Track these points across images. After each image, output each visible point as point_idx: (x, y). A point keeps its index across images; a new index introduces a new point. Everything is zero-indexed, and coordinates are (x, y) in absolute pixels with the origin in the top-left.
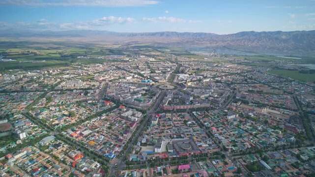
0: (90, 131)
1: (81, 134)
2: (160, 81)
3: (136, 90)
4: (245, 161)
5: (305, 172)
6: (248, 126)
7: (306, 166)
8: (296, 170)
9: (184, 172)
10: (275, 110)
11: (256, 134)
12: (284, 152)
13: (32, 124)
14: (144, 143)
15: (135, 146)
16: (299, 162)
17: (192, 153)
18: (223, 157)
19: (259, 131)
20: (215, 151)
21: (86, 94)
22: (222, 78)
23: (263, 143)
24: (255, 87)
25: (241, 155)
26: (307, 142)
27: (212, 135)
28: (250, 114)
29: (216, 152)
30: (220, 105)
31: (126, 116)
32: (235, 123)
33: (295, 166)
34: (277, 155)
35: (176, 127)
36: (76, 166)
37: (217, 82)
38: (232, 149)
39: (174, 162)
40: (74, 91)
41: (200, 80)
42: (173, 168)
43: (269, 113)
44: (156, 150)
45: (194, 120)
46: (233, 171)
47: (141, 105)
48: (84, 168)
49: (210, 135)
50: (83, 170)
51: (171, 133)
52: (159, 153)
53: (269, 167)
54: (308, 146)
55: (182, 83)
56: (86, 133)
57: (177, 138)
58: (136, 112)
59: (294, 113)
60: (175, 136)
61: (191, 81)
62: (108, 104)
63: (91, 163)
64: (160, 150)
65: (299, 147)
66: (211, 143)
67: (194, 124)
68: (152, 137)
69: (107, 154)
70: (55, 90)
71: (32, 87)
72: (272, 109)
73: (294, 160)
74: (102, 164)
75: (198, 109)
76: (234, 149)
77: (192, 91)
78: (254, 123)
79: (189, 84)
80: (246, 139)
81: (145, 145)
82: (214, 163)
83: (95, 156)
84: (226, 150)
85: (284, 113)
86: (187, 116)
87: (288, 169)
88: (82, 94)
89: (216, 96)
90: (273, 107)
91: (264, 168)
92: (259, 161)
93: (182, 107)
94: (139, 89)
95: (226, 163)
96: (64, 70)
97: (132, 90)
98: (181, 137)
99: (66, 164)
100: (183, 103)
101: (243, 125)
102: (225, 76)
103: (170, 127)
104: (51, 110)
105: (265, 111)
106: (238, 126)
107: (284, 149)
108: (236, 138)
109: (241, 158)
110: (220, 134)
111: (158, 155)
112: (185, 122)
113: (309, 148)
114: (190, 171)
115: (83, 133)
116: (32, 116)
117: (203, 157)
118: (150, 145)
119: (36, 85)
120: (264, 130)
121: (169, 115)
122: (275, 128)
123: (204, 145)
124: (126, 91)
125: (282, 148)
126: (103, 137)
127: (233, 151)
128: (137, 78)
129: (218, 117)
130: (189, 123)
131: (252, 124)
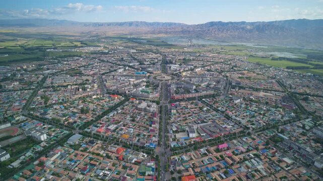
0: (115, 126)
1: (108, 130)
2: (155, 72)
3: (136, 82)
4: (267, 136)
5: (312, 138)
6: (254, 108)
7: (310, 134)
8: (305, 138)
9: (225, 150)
10: (268, 92)
11: (264, 113)
12: (292, 125)
13: (44, 125)
15: (169, 135)
16: (305, 131)
17: (223, 134)
18: (249, 134)
19: (265, 110)
20: (239, 130)
21: (84, 89)
22: (211, 67)
23: (273, 120)
24: (243, 74)
25: (261, 131)
26: (303, 116)
27: (230, 117)
28: (251, 97)
29: (241, 131)
30: (222, 91)
31: (143, 107)
32: (243, 106)
33: (303, 134)
34: (288, 127)
35: (195, 113)
36: (123, 159)
37: (208, 71)
38: (252, 127)
39: (212, 143)
40: (69, 87)
41: (192, 70)
42: (215, 147)
43: (265, 95)
44: (191, 135)
45: (207, 106)
46: (262, 144)
47: (150, 96)
48: (134, 160)
49: (228, 118)
50: (133, 161)
51: (193, 120)
52: (195, 138)
53: (287, 138)
54: (305, 119)
55: (177, 73)
56: (112, 127)
57: (202, 123)
58: (151, 103)
59: (284, 94)
60: (200, 122)
61: (184, 71)
62: (116, 98)
63: (137, 155)
64: (194, 135)
65: (300, 120)
66: (233, 124)
67: (209, 110)
68: (180, 125)
69: (147, 144)
70: (45, 88)
71: (13, 86)
72: (266, 92)
73: (301, 131)
74: (148, 153)
75: (206, 97)
76: (253, 127)
77: (191, 80)
78: (257, 104)
79: (184, 74)
80: (258, 118)
81: (177, 132)
82: (244, 139)
83: (138, 148)
84: (248, 128)
85: (276, 95)
86: (200, 104)
87: (300, 137)
88: (80, 90)
89: (214, 83)
90: (266, 90)
91: (282, 139)
92: (277, 134)
93: (187, 96)
94: (138, 81)
95: (254, 139)
96: (40, 65)
97: (132, 83)
98: (205, 122)
99: (112, 159)
100: (189, 92)
101: (251, 106)
102: (213, 65)
103: (189, 114)
104: (56, 109)
106: (246, 108)
107: (290, 123)
108: (250, 118)
109: (262, 133)
110: (236, 116)
111: (194, 140)
112: (201, 109)
113: (307, 120)
114: (228, 149)
115: (109, 128)
116: (37, 117)
117: (231, 136)
118: (181, 132)
119: (17, 83)
120: (268, 110)
121: (183, 104)
122: (275, 107)
123: (229, 127)
124: (127, 84)
125: (288, 122)
126: (132, 129)
127: (253, 129)
128: (128, 70)
129: (226, 102)
130: (205, 109)
131: (256, 105)
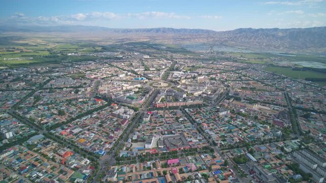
0: (81, 129)
1: (71, 132)
2: (154, 79)
3: (129, 88)
4: (232, 155)
5: (287, 162)
6: (238, 122)
7: (289, 157)
8: (279, 161)
9: (173, 166)
10: (266, 106)
11: (246, 129)
12: (270, 146)
13: (19, 123)
14: (135, 140)
15: (126, 143)
16: (283, 153)
17: (182, 148)
18: (212, 151)
19: (249, 126)
20: (204, 145)
21: (77, 92)
22: (217, 75)
23: (251, 138)
24: (249, 84)
25: (229, 149)
26: (292, 136)
27: (203, 131)
28: (242, 110)
29: (205, 147)
30: (213, 102)
31: (117, 113)
32: (226, 119)
33: (278, 158)
34: (263, 148)
35: (168, 123)
36: (65, 163)
37: (212, 79)
38: (221, 143)
39: (164, 157)
40: (64, 89)
41: (194, 78)
42: (163, 162)
43: (260, 109)
44: (147, 146)
45: (186, 116)
46: (221, 164)
47: (133, 103)
48: (74, 165)
49: (201, 131)
50: (72, 167)
51: (162, 130)
52: (149, 149)
53: (254, 159)
54: (293, 139)
55: (176, 81)
56: (76, 131)
57: (168, 134)
58: (128, 110)
59: (283, 108)
60: (166, 133)
61: (186, 78)
62: (100, 102)
63: (81, 160)
64: (151, 146)
65: (285, 140)
66: (201, 138)
67: (186, 121)
68: (144, 134)
69: (97, 151)
70: (44, 89)
71: (18, 85)
72: (263, 105)
73: (278, 152)
74: (92, 160)
75: (191, 106)
76: (223, 143)
77: (186, 88)
78: (244, 118)
79: (183, 81)
80: (235, 134)
81: (136, 141)
82: (203, 156)
83: (85, 153)
84: (215, 144)
85: (273, 109)
86: (179, 112)
87: (272, 160)
88: (73, 93)
89: (209, 93)
90: (265, 103)
91: (250, 160)
92: (246, 154)
93: (175, 104)
94: (132, 87)
95: (214, 157)
96: (53, 68)
97: (124, 88)
98: (172, 134)
99: (56, 162)
100: (177, 100)
101: (234, 120)
102: (220, 73)
103: (161, 124)
104: (40, 109)
105: (256, 107)
106: (228, 122)
107: (270, 142)
108: (226, 133)
109: (229, 152)
110: (211, 130)
111: (148, 151)
112: (177, 119)
113: (293, 141)
114: (178, 164)
115: (73, 131)
116: (19, 115)
117: (192, 151)
118: (141, 141)
119: (23, 84)
120: (254, 126)
121: (161, 112)
122: (264, 123)
123: (195, 141)
124: (119, 89)
125: (268, 141)
126: (93, 135)
127: (221, 145)
128: (130, 75)
129: (210, 113)
130: (181, 119)
131: (243, 120)
